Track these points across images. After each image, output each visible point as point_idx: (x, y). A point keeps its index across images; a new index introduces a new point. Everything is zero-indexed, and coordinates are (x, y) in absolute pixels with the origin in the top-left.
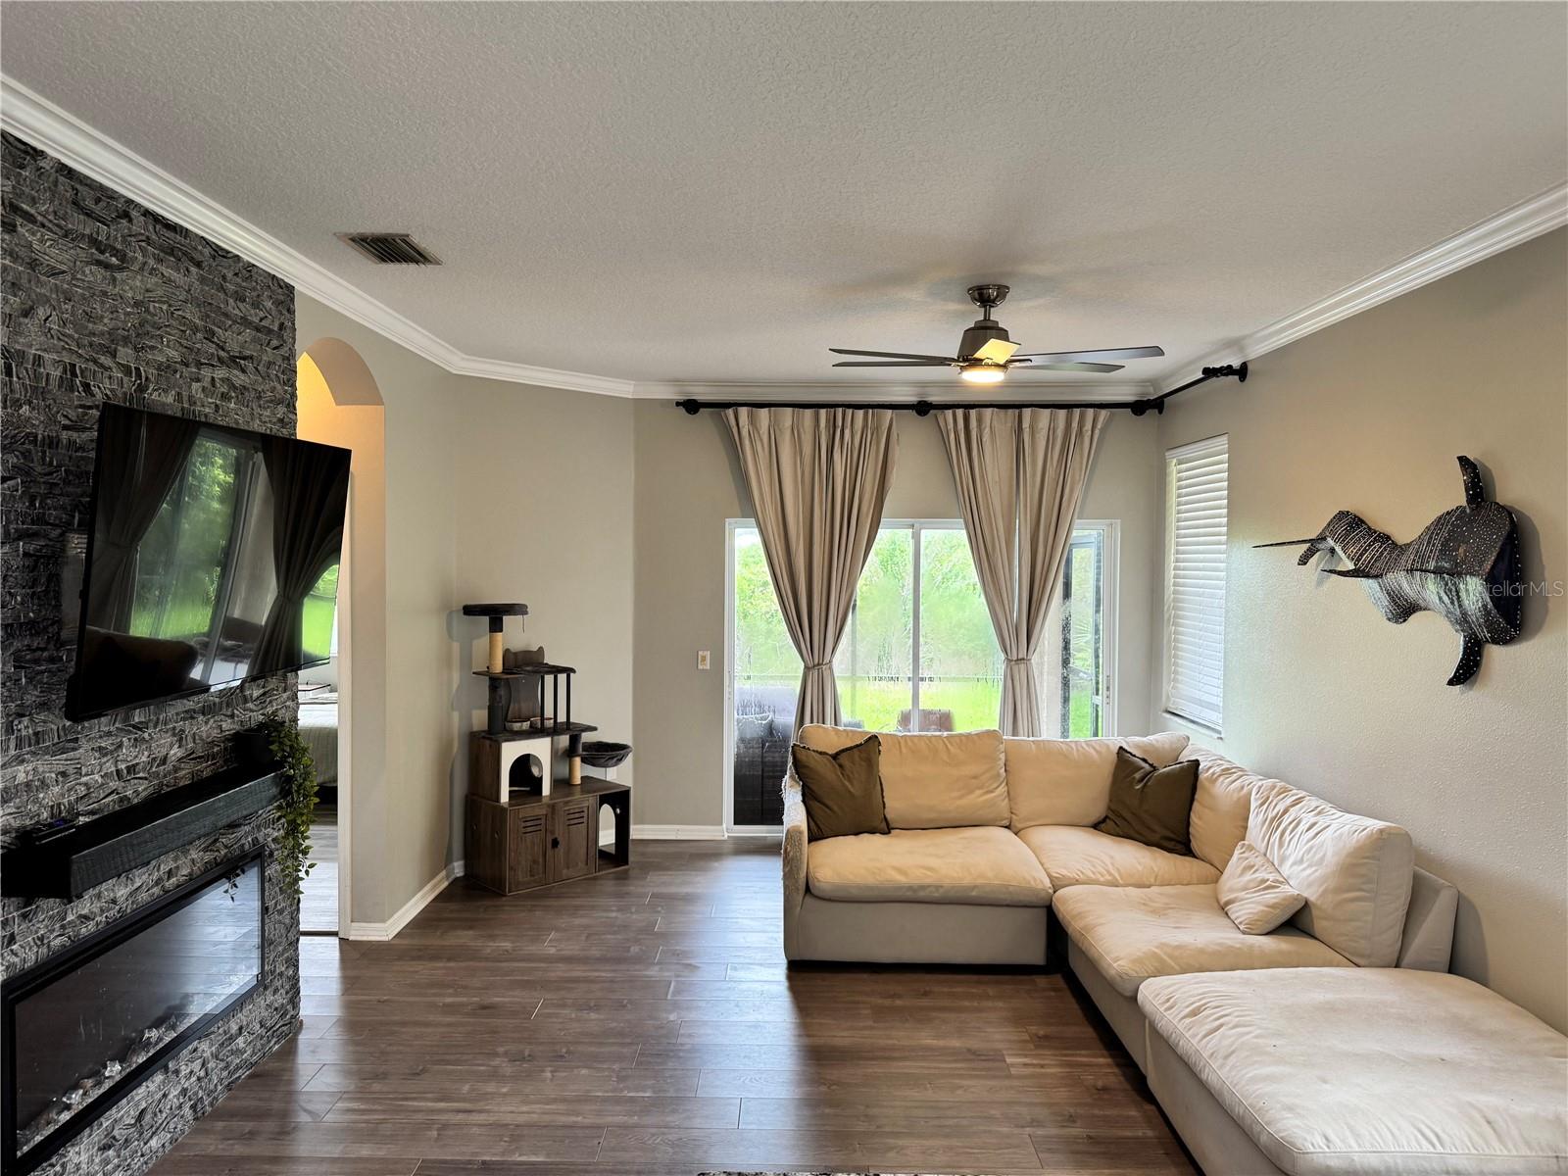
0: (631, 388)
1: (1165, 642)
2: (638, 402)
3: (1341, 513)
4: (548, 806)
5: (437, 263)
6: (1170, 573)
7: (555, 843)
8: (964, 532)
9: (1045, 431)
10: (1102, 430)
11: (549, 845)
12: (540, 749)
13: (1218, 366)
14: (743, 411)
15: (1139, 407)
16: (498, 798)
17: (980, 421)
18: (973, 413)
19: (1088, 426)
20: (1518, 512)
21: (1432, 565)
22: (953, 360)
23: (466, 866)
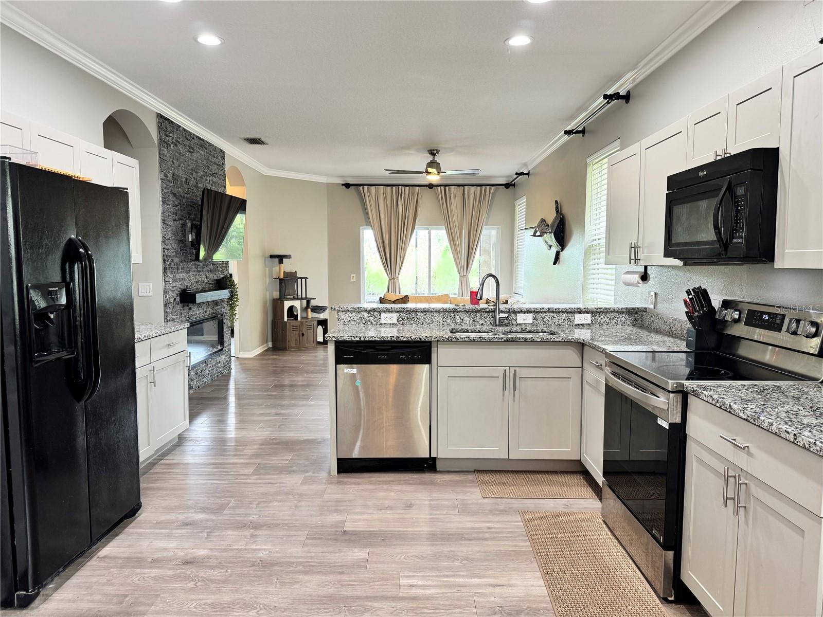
0: (326, 179)
2: (328, 185)
3: (541, 218)
4: (300, 322)
5: (267, 144)
6: (516, 245)
7: (303, 335)
8: (445, 231)
9: (473, 195)
10: (492, 194)
11: (301, 335)
12: (297, 304)
13: (520, 172)
14: (366, 187)
15: (507, 186)
16: (283, 319)
17: (450, 190)
18: (447, 188)
19: (488, 193)
20: (563, 216)
22: (423, 172)
23: (273, 344)
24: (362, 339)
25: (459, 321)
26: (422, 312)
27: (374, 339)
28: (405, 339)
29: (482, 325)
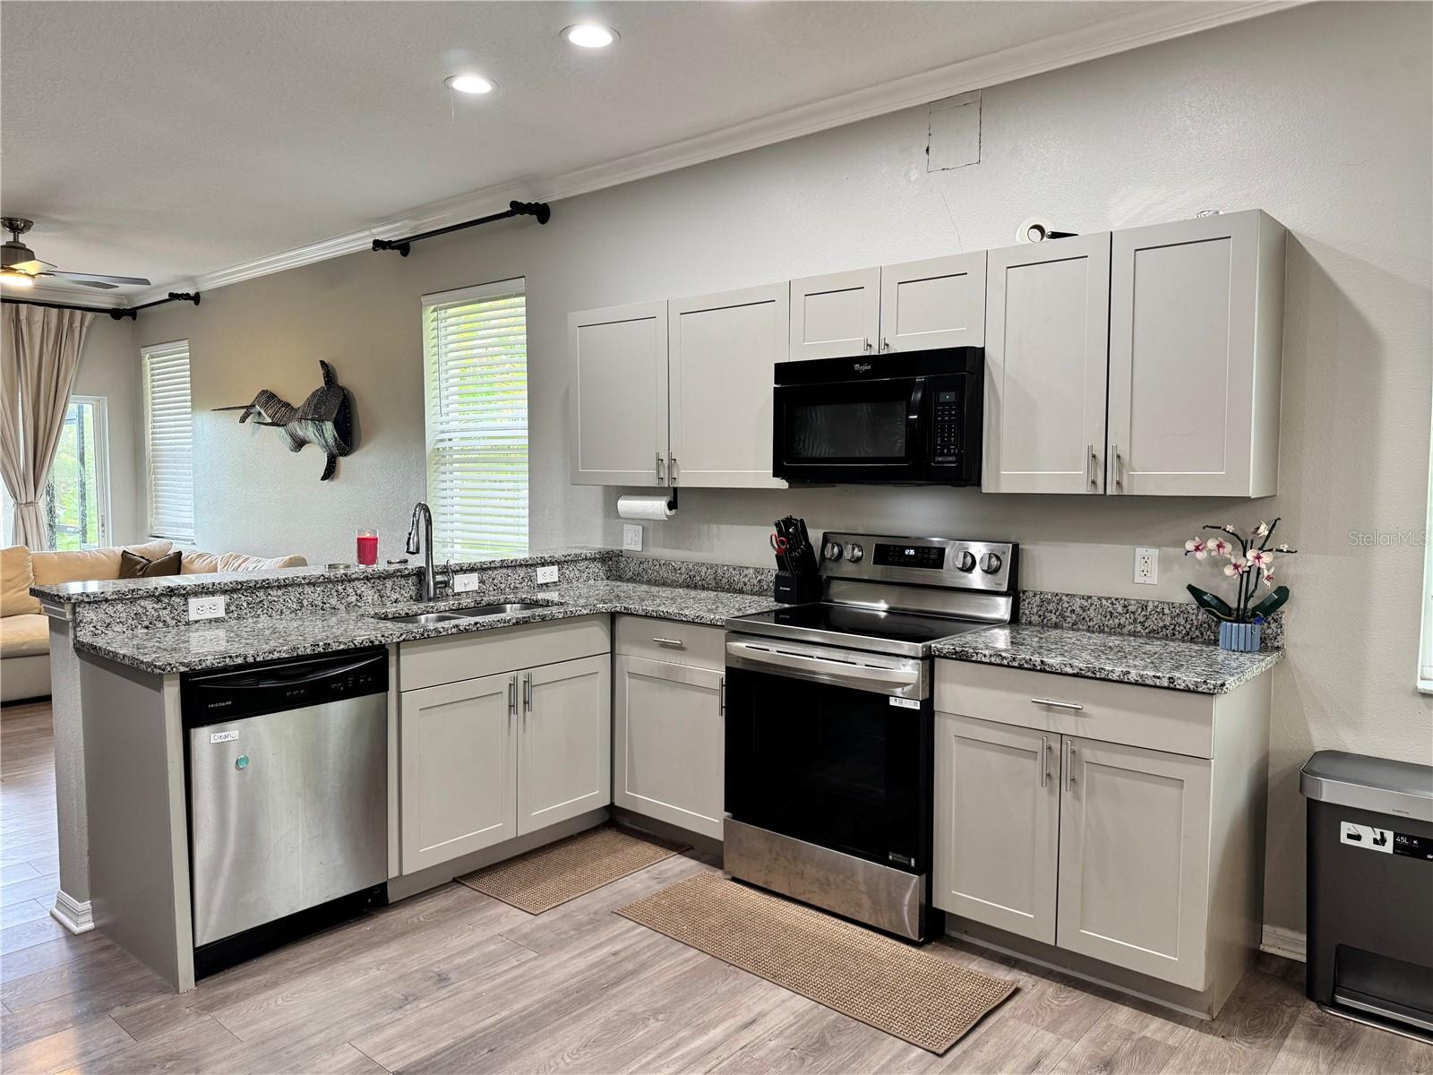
1: (148, 486)
3: (263, 391)
6: (149, 437)
9: (40, 324)
10: (88, 328)
13: (179, 292)
15: (117, 314)
19: (77, 324)
20: (348, 390)
21: (310, 417)
24: (250, 660)
25: (354, 598)
26: (279, 587)
27: (276, 655)
28: (342, 647)
29: (396, 602)
